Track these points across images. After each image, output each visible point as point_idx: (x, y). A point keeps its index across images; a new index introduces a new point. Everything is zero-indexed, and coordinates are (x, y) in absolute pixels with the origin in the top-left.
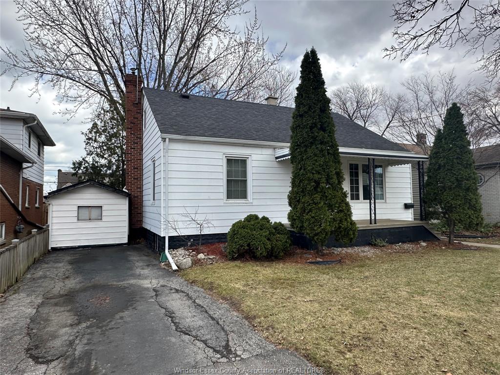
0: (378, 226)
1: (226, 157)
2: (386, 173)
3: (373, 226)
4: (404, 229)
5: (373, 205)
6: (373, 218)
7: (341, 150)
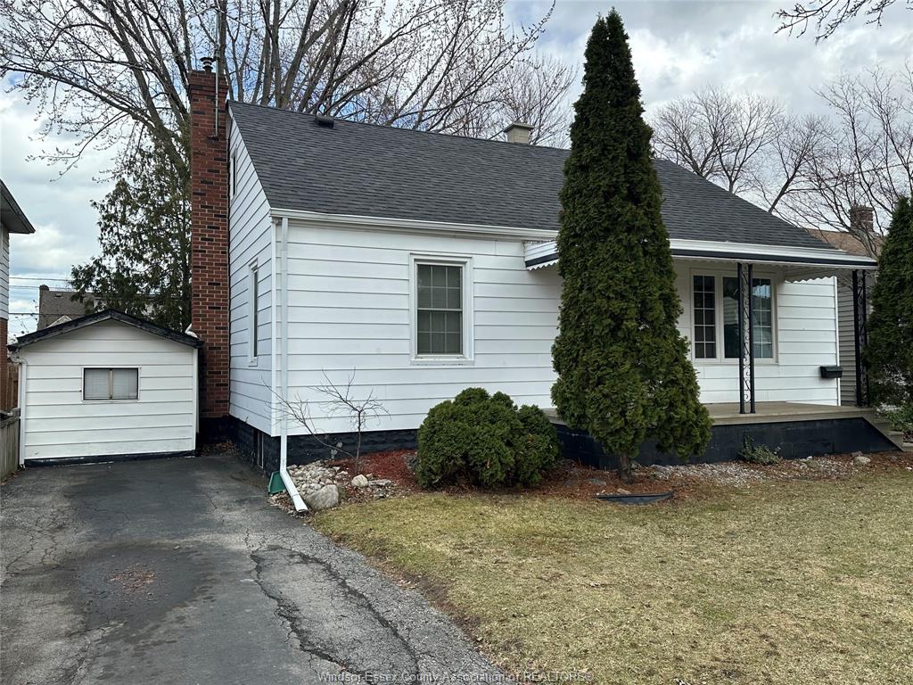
0: (759, 417)
1: (416, 260)
2: (778, 297)
3: (747, 418)
4: (818, 424)
5: (747, 370)
6: (747, 399)
7: (675, 244)
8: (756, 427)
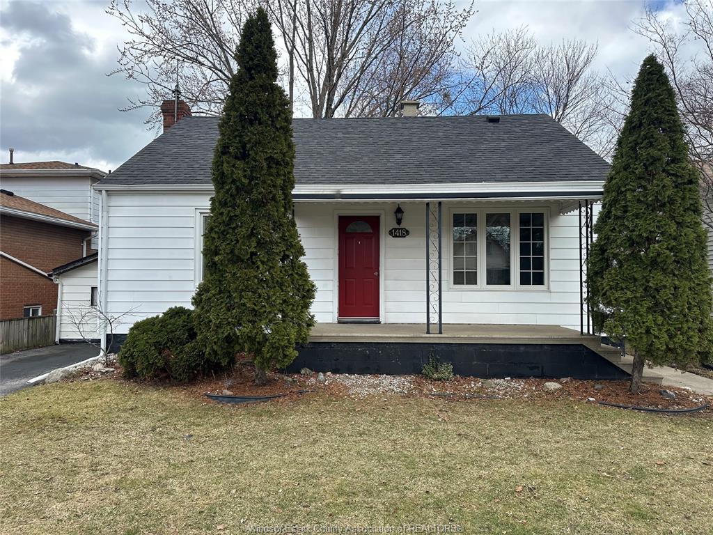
1: (201, 213)
2: (550, 229)
3: (434, 338)
5: (434, 297)
6: (434, 319)
8: (443, 346)
